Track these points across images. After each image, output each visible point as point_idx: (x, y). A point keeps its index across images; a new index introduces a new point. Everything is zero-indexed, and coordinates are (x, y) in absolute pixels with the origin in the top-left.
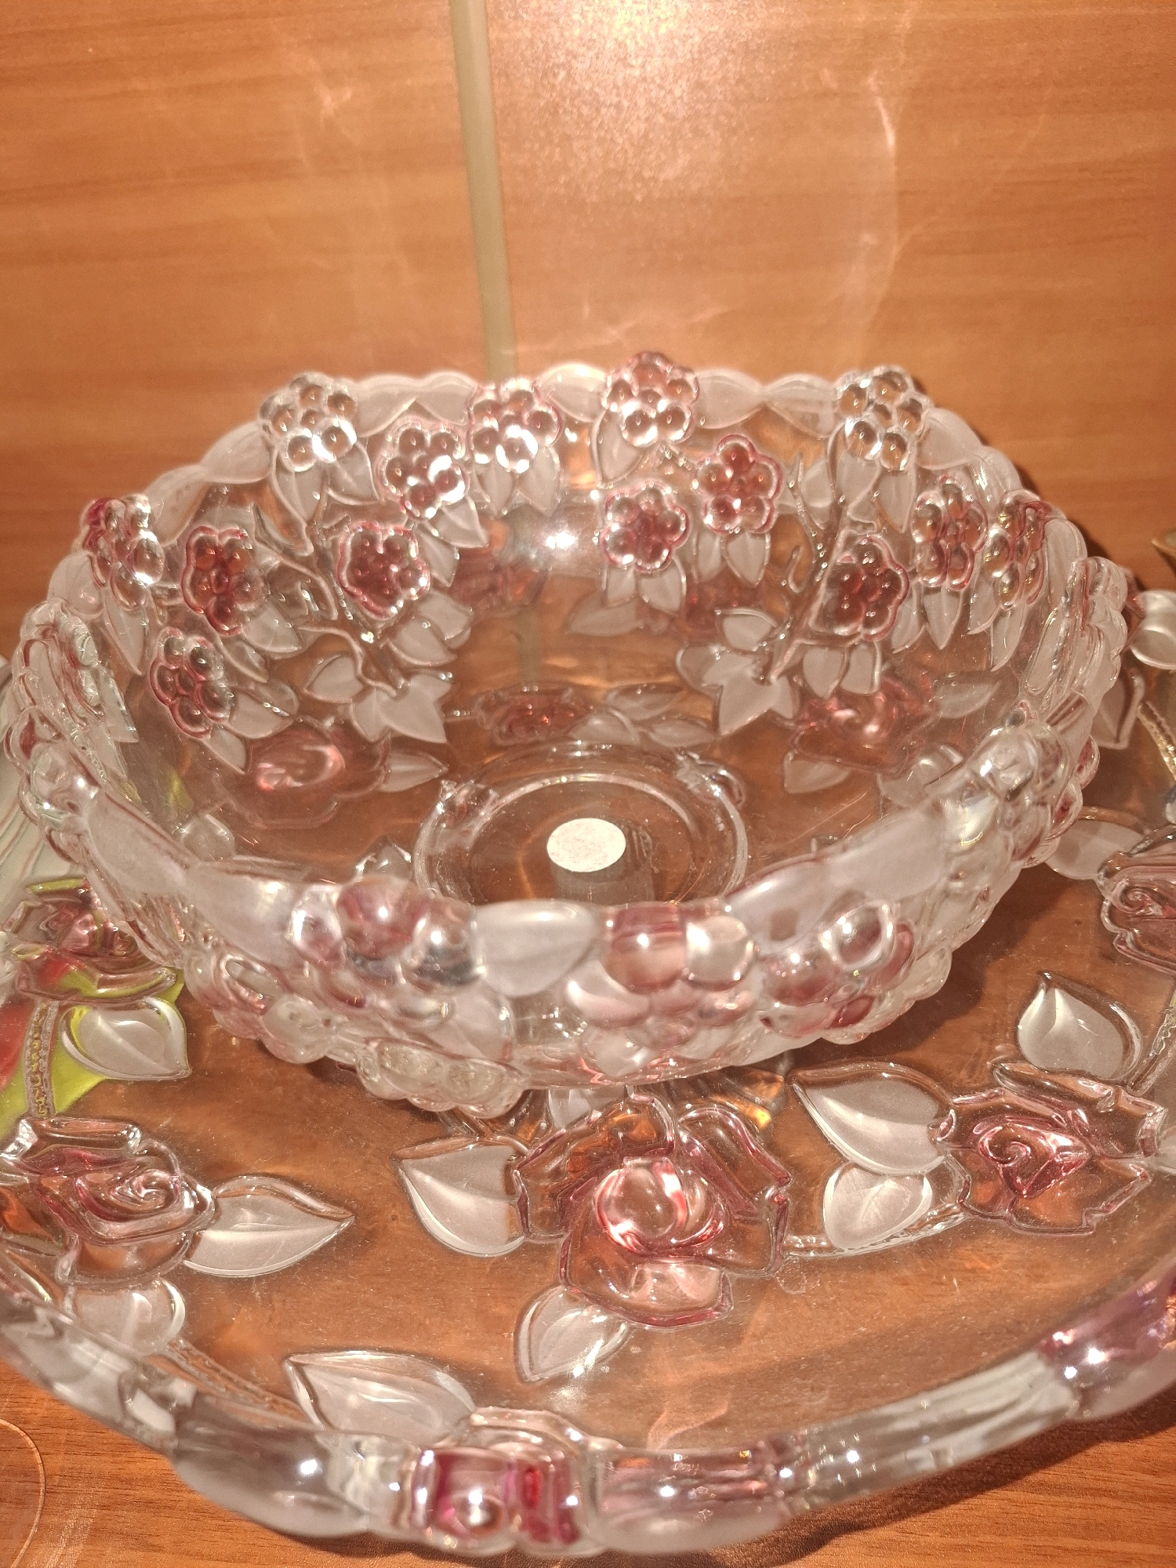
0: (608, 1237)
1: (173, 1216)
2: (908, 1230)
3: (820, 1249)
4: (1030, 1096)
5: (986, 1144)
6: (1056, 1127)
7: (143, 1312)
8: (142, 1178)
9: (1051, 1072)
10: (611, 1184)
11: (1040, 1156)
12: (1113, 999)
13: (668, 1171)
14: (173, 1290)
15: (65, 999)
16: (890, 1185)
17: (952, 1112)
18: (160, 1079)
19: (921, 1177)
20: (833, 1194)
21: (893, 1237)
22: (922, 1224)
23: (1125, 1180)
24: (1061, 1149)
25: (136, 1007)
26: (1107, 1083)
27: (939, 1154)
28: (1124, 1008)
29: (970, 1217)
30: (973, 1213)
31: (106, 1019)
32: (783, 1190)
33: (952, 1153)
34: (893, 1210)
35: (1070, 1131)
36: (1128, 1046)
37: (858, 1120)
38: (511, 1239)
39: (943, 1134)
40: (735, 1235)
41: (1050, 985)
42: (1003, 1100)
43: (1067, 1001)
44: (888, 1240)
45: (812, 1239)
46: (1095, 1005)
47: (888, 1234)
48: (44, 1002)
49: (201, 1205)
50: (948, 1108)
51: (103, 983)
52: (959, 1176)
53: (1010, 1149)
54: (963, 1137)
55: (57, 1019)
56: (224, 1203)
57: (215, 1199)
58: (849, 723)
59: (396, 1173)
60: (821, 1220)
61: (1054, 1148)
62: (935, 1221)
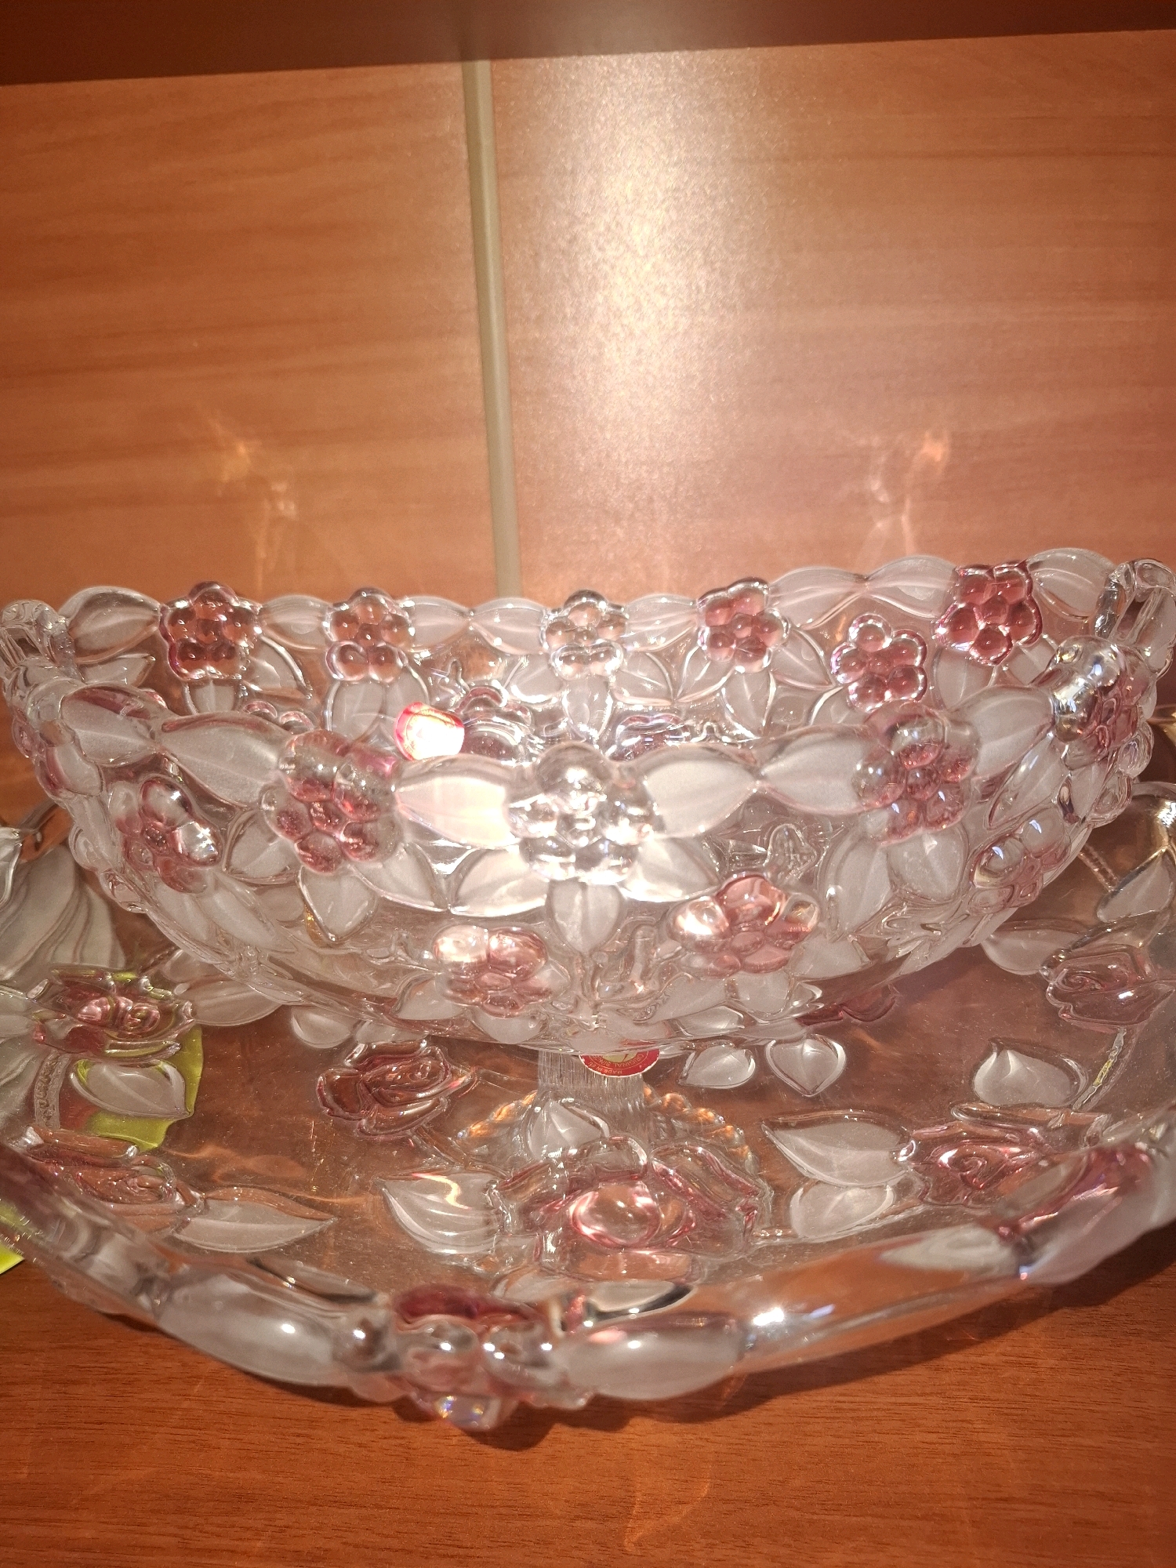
0: (580, 1233)
1: (165, 1207)
2: (874, 1220)
6: (1012, 1143)
8: (137, 1180)
9: (1004, 1108)
15: (77, 1051)
16: (854, 1193)
17: (913, 1141)
19: (884, 1187)
20: (800, 1201)
21: (859, 1225)
22: (883, 1216)
24: (1013, 1156)
26: (1056, 1108)
27: (902, 1170)
28: (1070, 1057)
29: (929, 1208)
30: (933, 1204)
31: (113, 1071)
33: (915, 1169)
35: (1022, 1144)
41: (1001, 1049)
42: (959, 1129)
43: (1018, 1058)
47: (855, 1223)
49: (190, 1201)
50: (909, 1139)
52: (920, 1183)
53: (969, 1163)
55: (67, 1066)
57: (205, 1200)
59: (381, 1192)
60: (789, 1219)
61: (1007, 1156)
62: (896, 1213)
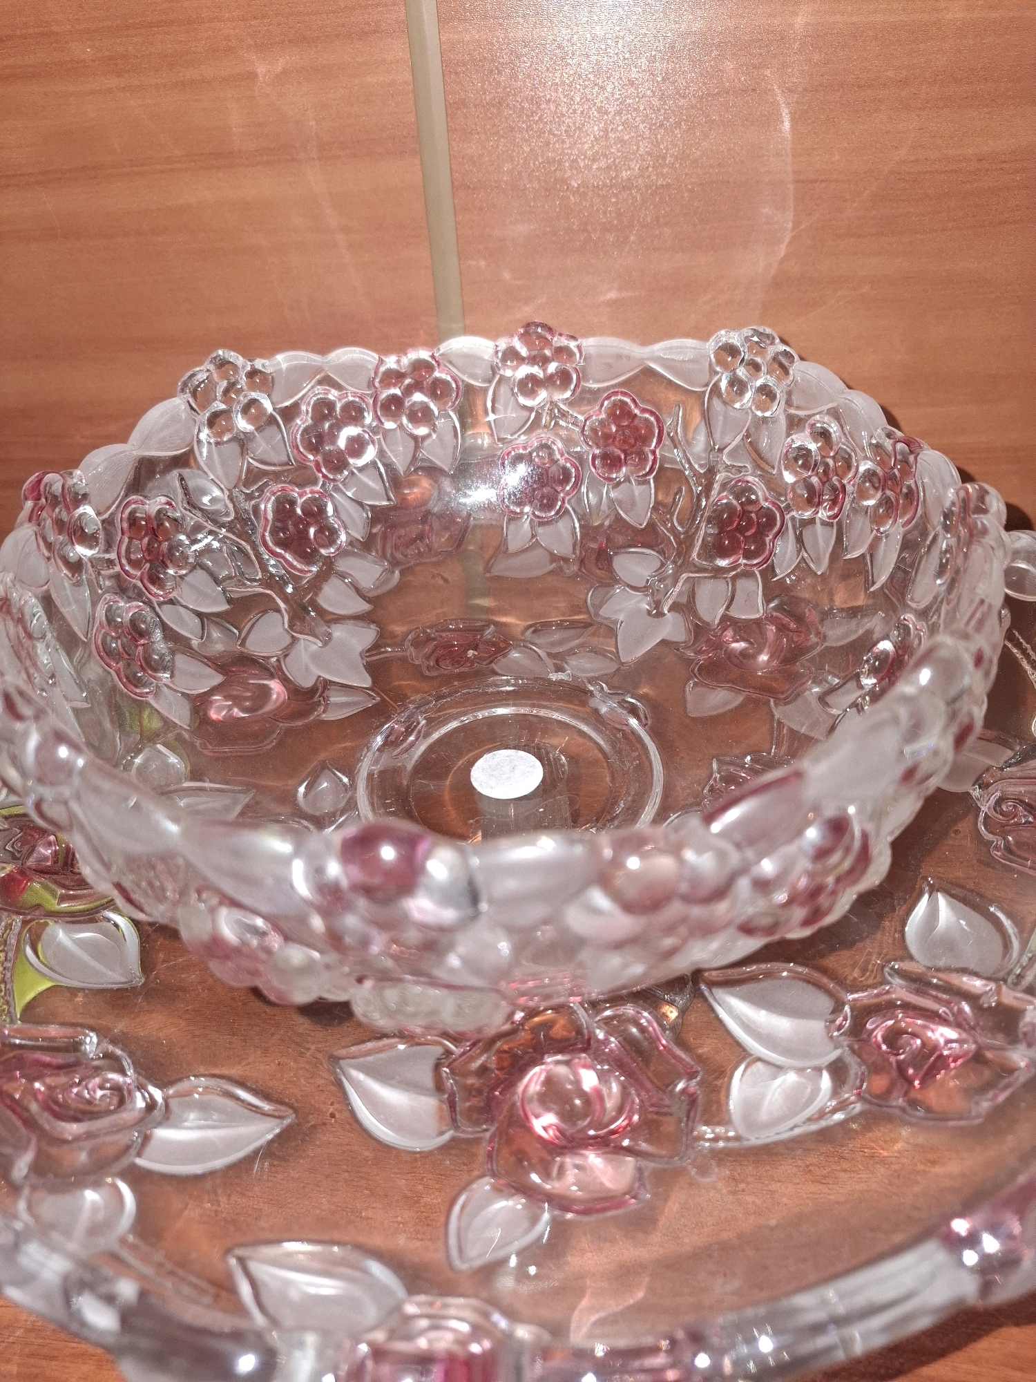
0: (530, 1130)
1: (126, 1116)
2: (810, 1120)
3: (728, 1139)
4: (918, 992)
5: (879, 1038)
6: (944, 1021)
7: (95, 1208)
8: (97, 1080)
9: (938, 970)
10: (533, 1081)
11: (930, 1049)
12: (991, 902)
13: (586, 1066)
14: (124, 1188)
15: (29, 914)
16: (791, 1078)
17: (847, 1008)
18: (115, 987)
19: (818, 1070)
20: (739, 1086)
21: (796, 1126)
22: (822, 1114)
23: (1010, 1070)
24: (948, 1041)
25: (93, 921)
26: (988, 979)
27: (836, 1048)
28: (1002, 910)
29: (867, 1107)
30: (870, 1103)
31: (67, 932)
32: (694, 1082)
33: (848, 1047)
34: (795, 1101)
35: (958, 1025)
36: (1007, 945)
37: (762, 1017)
38: (442, 1133)
39: (839, 1028)
40: (650, 1127)
41: (933, 890)
42: (894, 996)
43: (949, 904)
44: (792, 1129)
45: (720, 1130)
46: (975, 907)
47: (791, 1123)
48: (9, 916)
49: (151, 1106)
50: (843, 1004)
51: (63, 899)
52: (855, 1068)
53: (902, 1042)
54: (857, 1030)
55: (20, 933)
56: (173, 1103)
57: (166, 1100)
58: (743, 653)
59: (334, 1073)
60: (728, 1111)
61: (942, 1041)
62: (834, 1111)
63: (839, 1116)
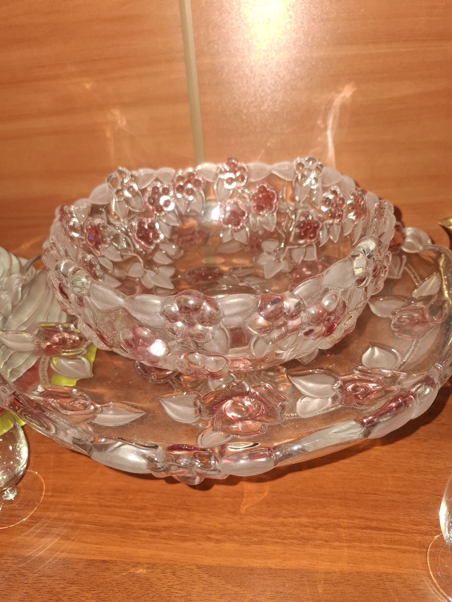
2: (324, 410)
3: (295, 417)
4: (364, 375)
5: (350, 388)
10: (228, 404)
12: (392, 348)
13: (247, 400)
15: (51, 355)
17: (339, 381)
18: (85, 378)
19: (328, 398)
20: (300, 403)
22: (327, 409)
23: (392, 391)
24: (373, 387)
25: (74, 359)
26: (388, 370)
30: (344, 405)
31: (65, 361)
32: (284, 403)
33: (339, 391)
34: (319, 406)
35: (376, 383)
38: (196, 417)
39: (336, 387)
41: (373, 346)
43: (379, 350)
44: (317, 413)
45: (293, 414)
46: (387, 350)
48: (45, 355)
49: (96, 409)
51: (64, 352)
53: (358, 389)
55: (49, 360)
57: (101, 407)
59: (159, 402)
60: (296, 409)
63: (333, 409)
